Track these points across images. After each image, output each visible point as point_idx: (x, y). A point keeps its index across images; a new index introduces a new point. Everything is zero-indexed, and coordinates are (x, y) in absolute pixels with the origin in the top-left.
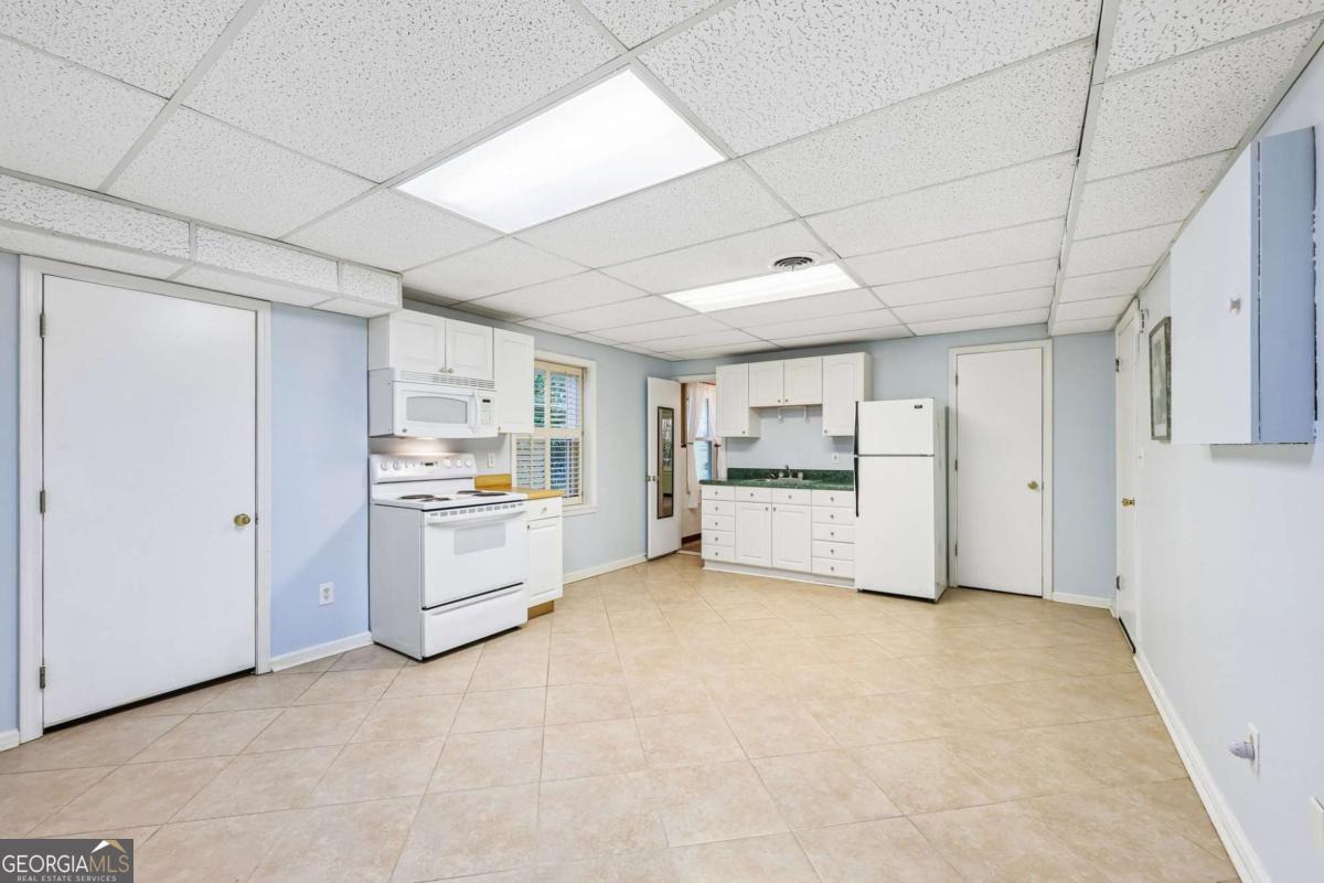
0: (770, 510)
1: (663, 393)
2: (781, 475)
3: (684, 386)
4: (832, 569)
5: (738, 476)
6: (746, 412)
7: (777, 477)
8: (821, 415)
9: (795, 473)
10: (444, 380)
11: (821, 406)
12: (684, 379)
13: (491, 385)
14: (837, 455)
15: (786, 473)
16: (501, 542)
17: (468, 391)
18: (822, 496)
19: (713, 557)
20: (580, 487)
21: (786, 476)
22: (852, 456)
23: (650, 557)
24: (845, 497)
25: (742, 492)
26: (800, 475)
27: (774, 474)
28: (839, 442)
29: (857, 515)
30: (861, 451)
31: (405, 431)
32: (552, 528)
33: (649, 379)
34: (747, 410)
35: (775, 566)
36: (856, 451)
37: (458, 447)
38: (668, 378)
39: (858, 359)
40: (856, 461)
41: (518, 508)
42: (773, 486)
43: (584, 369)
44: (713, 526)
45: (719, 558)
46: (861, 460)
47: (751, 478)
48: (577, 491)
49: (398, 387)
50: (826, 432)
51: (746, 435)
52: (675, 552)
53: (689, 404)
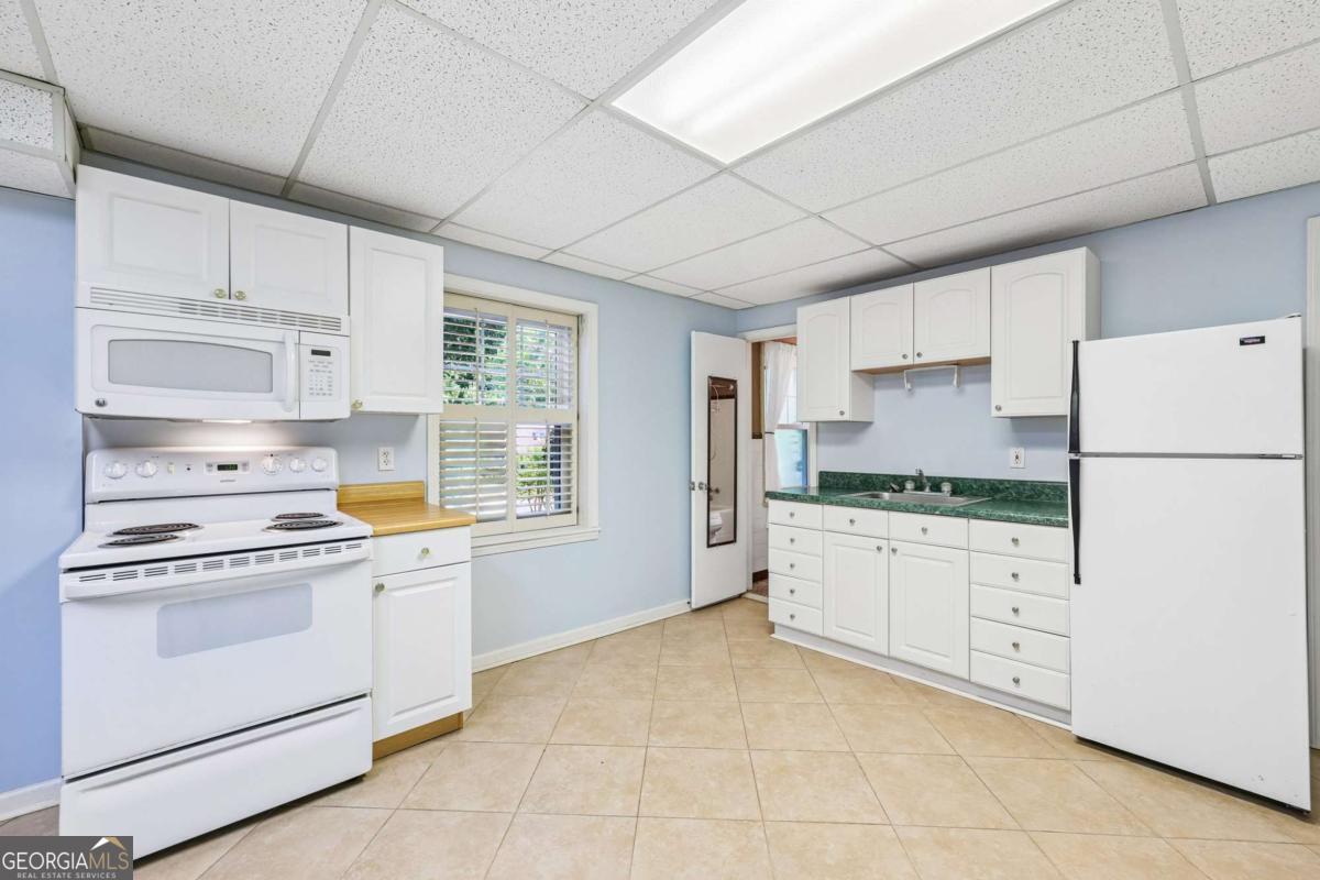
0: (885, 550)
1: (723, 356)
2: (909, 485)
3: (758, 348)
4: (1016, 681)
5: (837, 487)
6: (846, 378)
7: (902, 489)
8: (988, 379)
9: (936, 485)
10: (229, 313)
11: (987, 361)
12: (756, 336)
13: (333, 324)
14: (1021, 451)
15: (920, 482)
16: (301, 622)
17: (273, 332)
18: (991, 533)
19: (787, 622)
20: (574, 500)
21: (920, 487)
22: (1065, 456)
23: (694, 606)
24: (1047, 541)
25: (836, 515)
26: (946, 487)
27: (897, 483)
28: (1028, 428)
29: (1078, 580)
30: (1085, 447)
31: (100, 404)
32: (450, 584)
33: (693, 333)
34: (847, 375)
35: (893, 654)
36: (1075, 446)
37: (311, 435)
38: (733, 333)
39: (1074, 261)
40: (1075, 467)
41: (346, 554)
42: (890, 507)
43: (579, 317)
44: (787, 570)
45: (793, 624)
46: (1087, 464)
47: (856, 490)
48: (569, 505)
49: (84, 320)
50: (998, 408)
51: (846, 417)
52: (740, 596)
53: (768, 375)
